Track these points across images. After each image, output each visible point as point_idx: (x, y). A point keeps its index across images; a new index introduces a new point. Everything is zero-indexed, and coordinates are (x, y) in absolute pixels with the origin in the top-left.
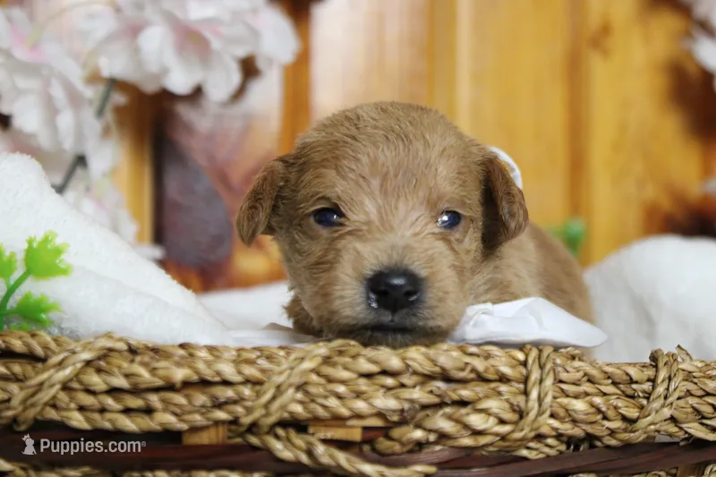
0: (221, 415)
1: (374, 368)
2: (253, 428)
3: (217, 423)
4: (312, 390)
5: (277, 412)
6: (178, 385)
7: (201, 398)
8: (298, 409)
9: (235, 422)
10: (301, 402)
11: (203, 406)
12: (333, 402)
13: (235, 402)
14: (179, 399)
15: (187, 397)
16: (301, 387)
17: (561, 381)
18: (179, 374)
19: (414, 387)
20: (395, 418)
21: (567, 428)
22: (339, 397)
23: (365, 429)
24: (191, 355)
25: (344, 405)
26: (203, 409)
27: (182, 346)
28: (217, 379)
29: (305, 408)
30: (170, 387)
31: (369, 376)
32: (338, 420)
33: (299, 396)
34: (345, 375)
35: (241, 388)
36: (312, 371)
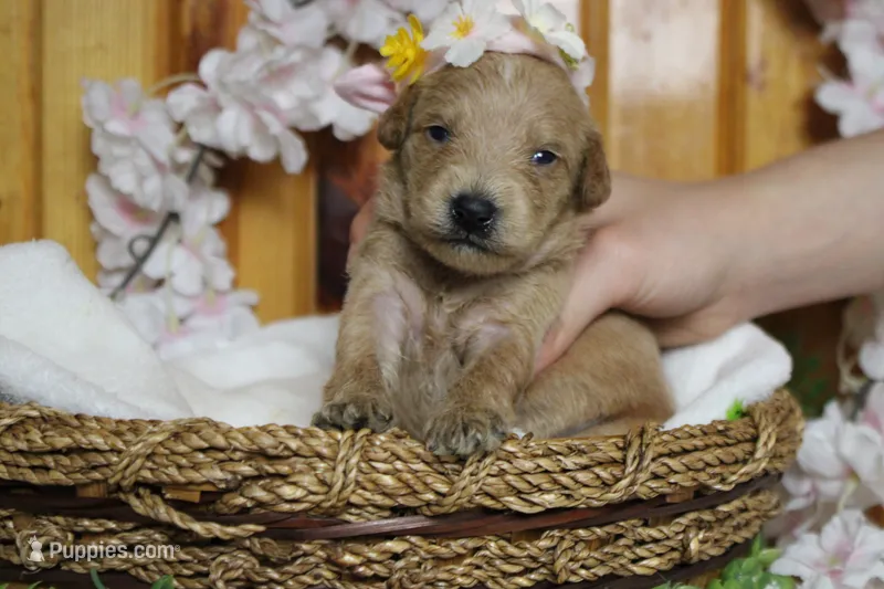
0: (96, 475)
1: (206, 445)
2: (119, 488)
3: (97, 481)
4: (157, 460)
5: (131, 475)
6: (64, 450)
7: (80, 462)
8: (147, 474)
9: (105, 480)
10: (151, 470)
11: (82, 468)
12: (173, 471)
13: (107, 466)
14: (65, 461)
15: (71, 459)
16: (149, 457)
17: (370, 460)
18: (62, 442)
19: (240, 461)
20: (223, 486)
22: (180, 467)
23: (203, 493)
24: (83, 425)
25: (181, 474)
26: (81, 470)
27: (78, 417)
28: (90, 447)
29: (152, 474)
30: (55, 452)
31: (203, 450)
32: (176, 485)
33: (149, 464)
34: (182, 448)
35: (109, 455)
36: (161, 443)
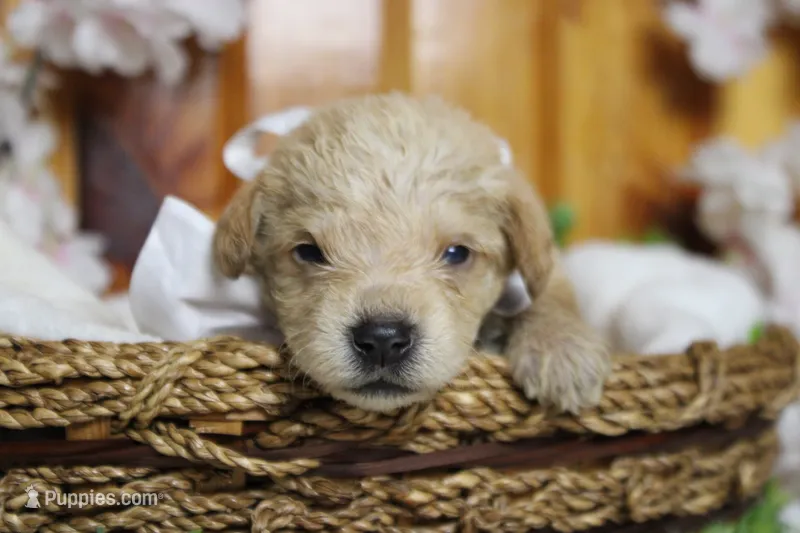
0: (102, 410)
1: (252, 363)
2: (134, 422)
3: (99, 419)
4: (191, 384)
5: (156, 406)
6: (59, 382)
7: (81, 394)
8: (177, 403)
9: (116, 417)
10: (180, 397)
11: (84, 402)
12: (211, 397)
13: (116, 398)
14: (61, 395)
15: (68, 393)
16: (178, 382)
18: (59, 370)
20: (275, 412)
21: (454, 422)
22: (218, 391)
23: (247, 423)
24: (75, 351)
25: (222, 401)
26: (83, 405)
27: (67, 342)
28: (97, 374)
29: (183, 403)
30: (50, 383)
31: (248, 370)
32: (217, 415)
33: (178, 391)
34: (223, 369)
35: (121, 384)
36: (191, 365)
